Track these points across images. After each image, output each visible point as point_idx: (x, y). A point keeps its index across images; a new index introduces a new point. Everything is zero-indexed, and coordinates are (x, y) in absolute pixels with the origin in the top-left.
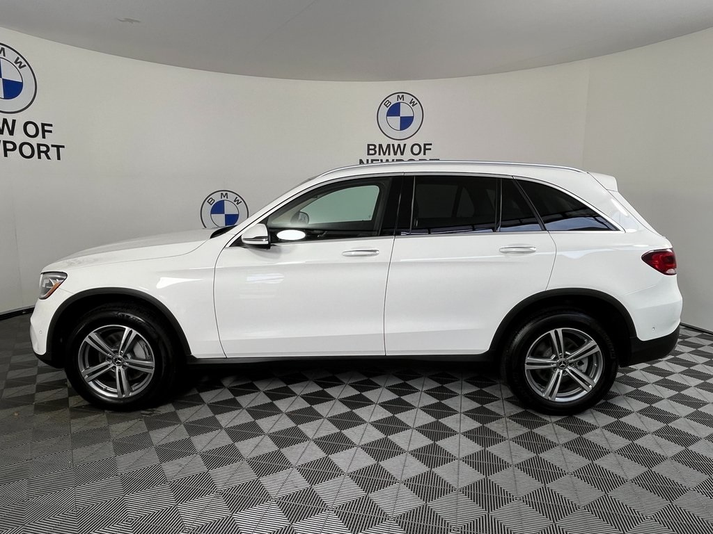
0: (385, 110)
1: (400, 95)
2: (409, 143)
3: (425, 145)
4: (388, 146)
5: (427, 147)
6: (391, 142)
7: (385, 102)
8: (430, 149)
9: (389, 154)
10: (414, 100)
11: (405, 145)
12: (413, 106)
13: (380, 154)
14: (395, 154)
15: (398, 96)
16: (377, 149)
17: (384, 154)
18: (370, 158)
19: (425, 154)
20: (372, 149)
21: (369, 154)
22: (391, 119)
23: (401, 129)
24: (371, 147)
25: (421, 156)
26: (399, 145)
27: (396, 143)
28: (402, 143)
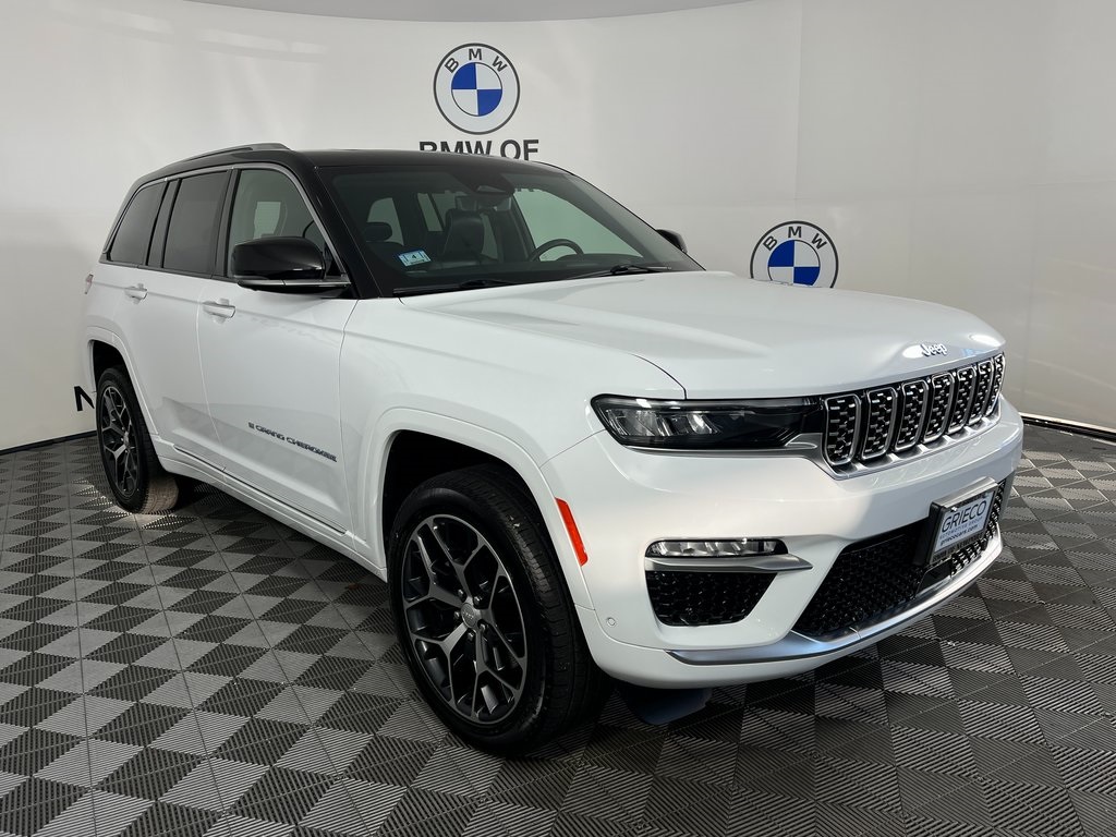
0: (447, 77)
1: (475, 49)
2: (497, 139)
3: (526, 142)
4: (459, 145)
5: (530, 146)
6: (464, 138)
7: (446, 60)
8: (536, 150)
10: (501, 59)
11: (489, 143)
12: (499, 69)
15: (471, 51)
16: (439, 149)
19: (526, 158)
22: (460, 94)
23: (479, 115)
26: (479, 145)
27: (473, 140)
28: (484, 140)
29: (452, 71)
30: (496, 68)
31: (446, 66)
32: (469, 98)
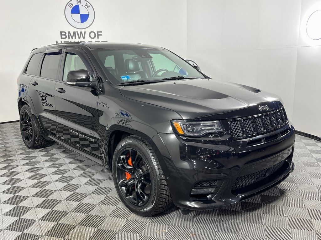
0: (69, 10)
1: (79, 0)
2: (88, 31)
3: (98, 32)
4: (74, 33)
5: (99, 33)
6: (76, 30)
7: (68, 4)
8: (101, 35)
9: (75, 38)
10: (88, 4)
11: (85, 32)
13: (69, 38)
14: (79, 38)
15: (77, 1)
16: (67, 35)
17: (72, 38)
18: (63, 40)
19: (98, 38)
20: (63, 35)
21: (62, 38)
22: (74, 15)
23: (81, 23)
24: (63, 33)
25: (96, 39)
26: (81, 33)
27: (79, 31)
28: (83, 31)
29: (71, 7)
30: (86, 7)
31: (69, 5)
32: (77, 17)
